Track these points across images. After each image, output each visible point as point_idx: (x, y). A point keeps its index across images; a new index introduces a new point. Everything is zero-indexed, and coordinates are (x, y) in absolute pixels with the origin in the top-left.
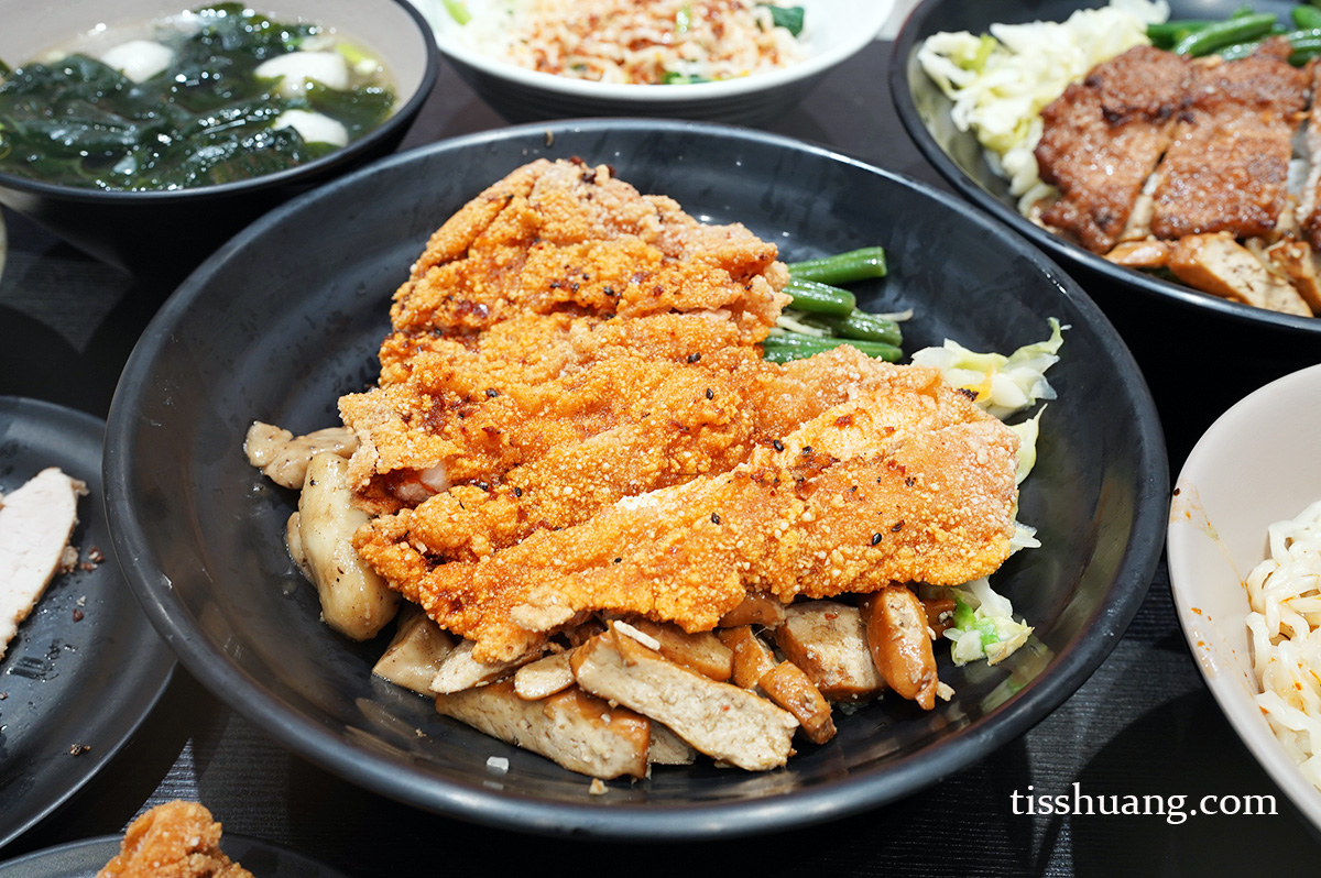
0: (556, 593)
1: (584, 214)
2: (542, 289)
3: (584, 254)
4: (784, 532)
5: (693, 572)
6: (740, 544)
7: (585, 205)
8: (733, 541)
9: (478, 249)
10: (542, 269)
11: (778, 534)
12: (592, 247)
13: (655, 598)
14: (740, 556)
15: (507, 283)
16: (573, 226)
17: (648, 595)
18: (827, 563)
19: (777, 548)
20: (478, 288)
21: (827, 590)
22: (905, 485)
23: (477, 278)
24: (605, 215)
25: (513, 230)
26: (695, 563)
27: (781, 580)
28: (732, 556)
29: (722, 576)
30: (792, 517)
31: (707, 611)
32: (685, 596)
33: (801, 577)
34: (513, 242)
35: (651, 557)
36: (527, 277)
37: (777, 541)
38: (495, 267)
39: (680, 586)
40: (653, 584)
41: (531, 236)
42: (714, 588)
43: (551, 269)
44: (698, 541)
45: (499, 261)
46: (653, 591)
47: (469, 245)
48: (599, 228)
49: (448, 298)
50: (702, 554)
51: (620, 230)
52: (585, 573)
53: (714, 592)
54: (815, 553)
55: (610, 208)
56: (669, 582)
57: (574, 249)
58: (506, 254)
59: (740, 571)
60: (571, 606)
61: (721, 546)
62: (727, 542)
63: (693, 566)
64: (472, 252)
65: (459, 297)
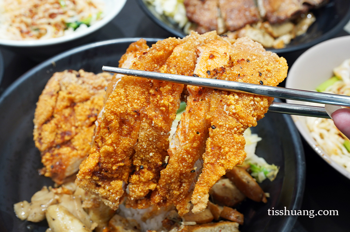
0: (198, 194)
1: (85, 89)
2: (85, 120)
3: (92, 102)
4: (235, 108)
5: (224, 148)
6: (227, 126)
7: (84, 86)
8: (225, 127)
9: (56, 113)
10: (82, 113)
11: (234, 111)
12: (94, 99)
13: (223, 166)
14: (231, 129)
15: (73, 122)
16: (84, 95)
17: (221, 168)
18: (256, 103)
19: (238, 115)
20: (63, 126)
21: (264, 111)
22: (248, 63)
23: (62, 123)
24: (91, 87)
25: (66, 103)
26: (222, 145)
27: (249, 121)
28: (229, 131)
29: (233, 140)
30: (233, 102)
31: (240, 153)
32: (230, 157)
33: (253, 115)
34: (67, 107)
35: (210, 157)
36: (79, 118)
37: (236, 113)
38: (66, 118)
39: (225, 156)
40: (218, 163)
41: (72, 104)
42: (234, 146)
43: (85, 112)
44: (216, 139)
45: (67, 115)
46: (220, 165)
47: (53, 113)
48: (91, 92)
49: (57, 134)
50: (221, 141)
51: (98, 90)
52: (198, 180)
53: (235, 147)
54: (250, 104)
55: (92, 84)
56: (221, 158)
57: (89, 102)
58: (67, 112)
59: (235, 133)
60: (205, 194)
61: (223, 133)
62: (224, 129)
63: (223, 147)
64: (56, 115)
65: (59, 132)
